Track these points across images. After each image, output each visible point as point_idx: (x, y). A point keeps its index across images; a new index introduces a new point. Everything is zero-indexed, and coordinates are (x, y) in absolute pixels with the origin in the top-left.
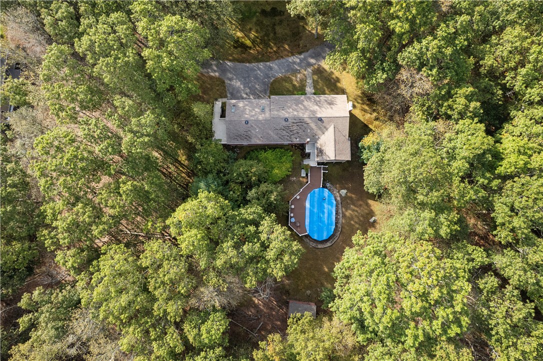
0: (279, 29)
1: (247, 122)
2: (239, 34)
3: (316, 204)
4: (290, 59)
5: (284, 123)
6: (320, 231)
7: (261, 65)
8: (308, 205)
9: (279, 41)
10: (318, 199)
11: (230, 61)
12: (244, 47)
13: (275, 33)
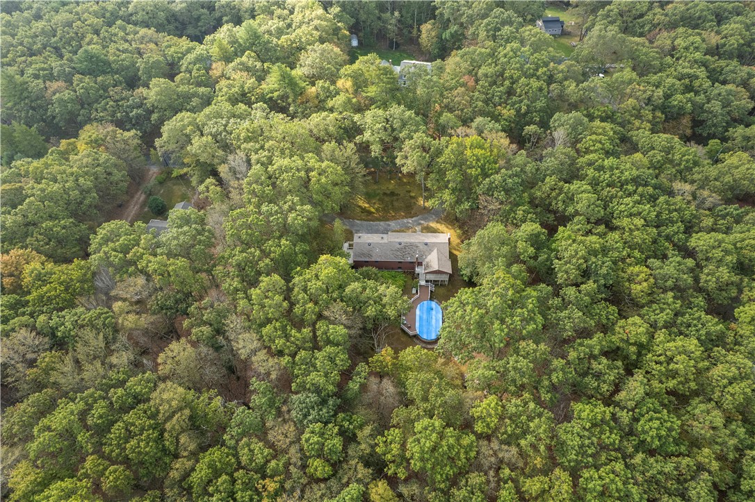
0: (396, 204)
1: (369, 245)
2: (367, 205)
3: (425, 312)
4: (405, 221)
5: (399, 246)
6: (429, 332)
7: (382, 223)
8: (418, 312)
9: (396, 210)
10: (427, 308)
11: (358, 220)
12: (370, 213)
13: (393, 205)
